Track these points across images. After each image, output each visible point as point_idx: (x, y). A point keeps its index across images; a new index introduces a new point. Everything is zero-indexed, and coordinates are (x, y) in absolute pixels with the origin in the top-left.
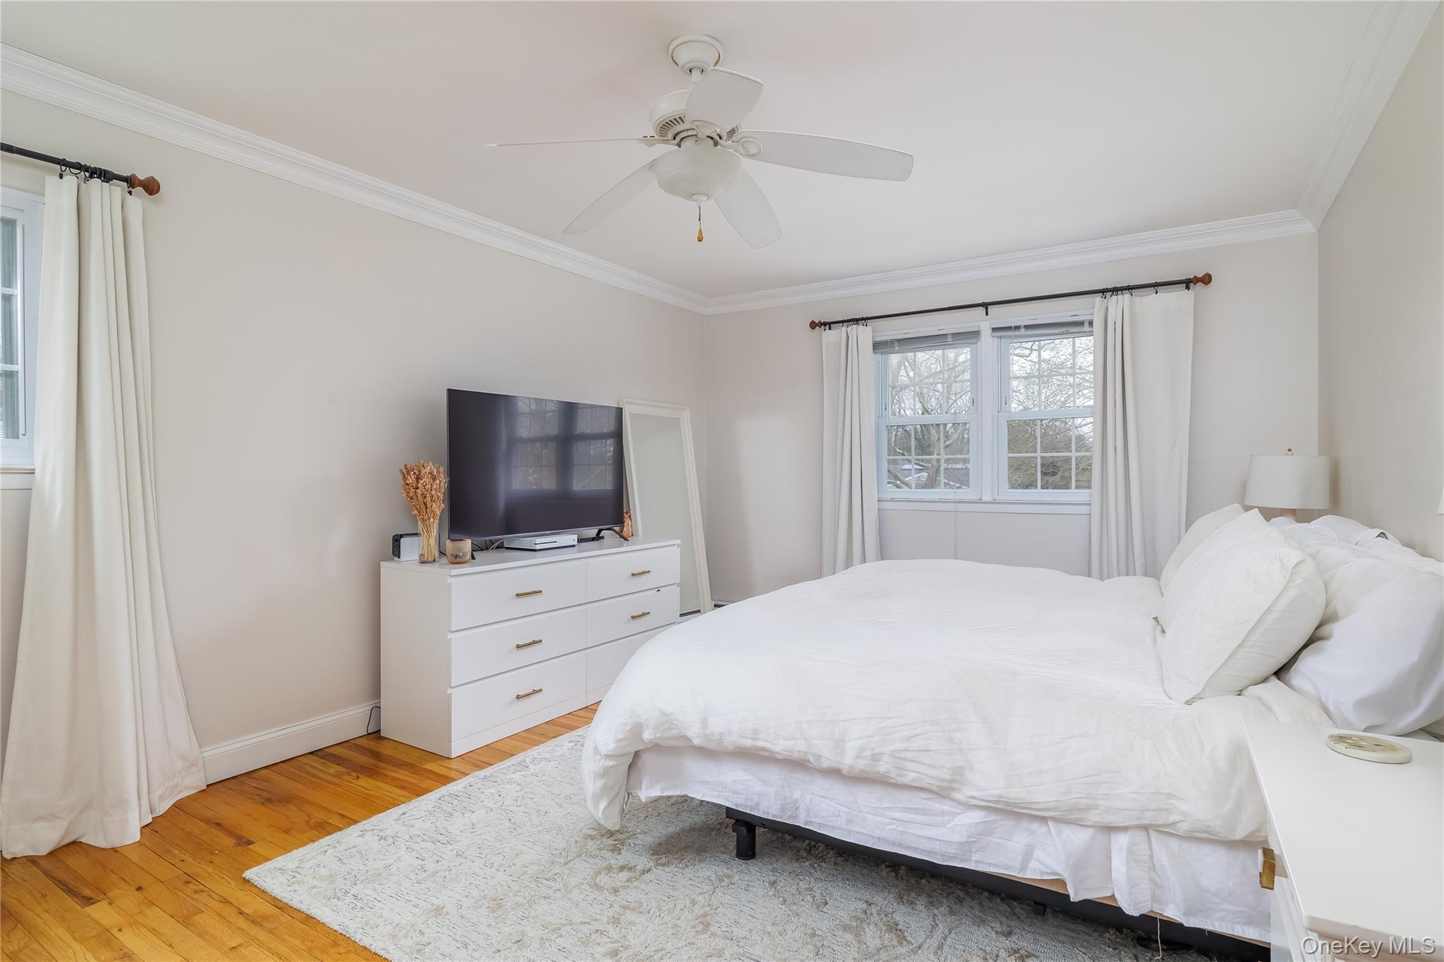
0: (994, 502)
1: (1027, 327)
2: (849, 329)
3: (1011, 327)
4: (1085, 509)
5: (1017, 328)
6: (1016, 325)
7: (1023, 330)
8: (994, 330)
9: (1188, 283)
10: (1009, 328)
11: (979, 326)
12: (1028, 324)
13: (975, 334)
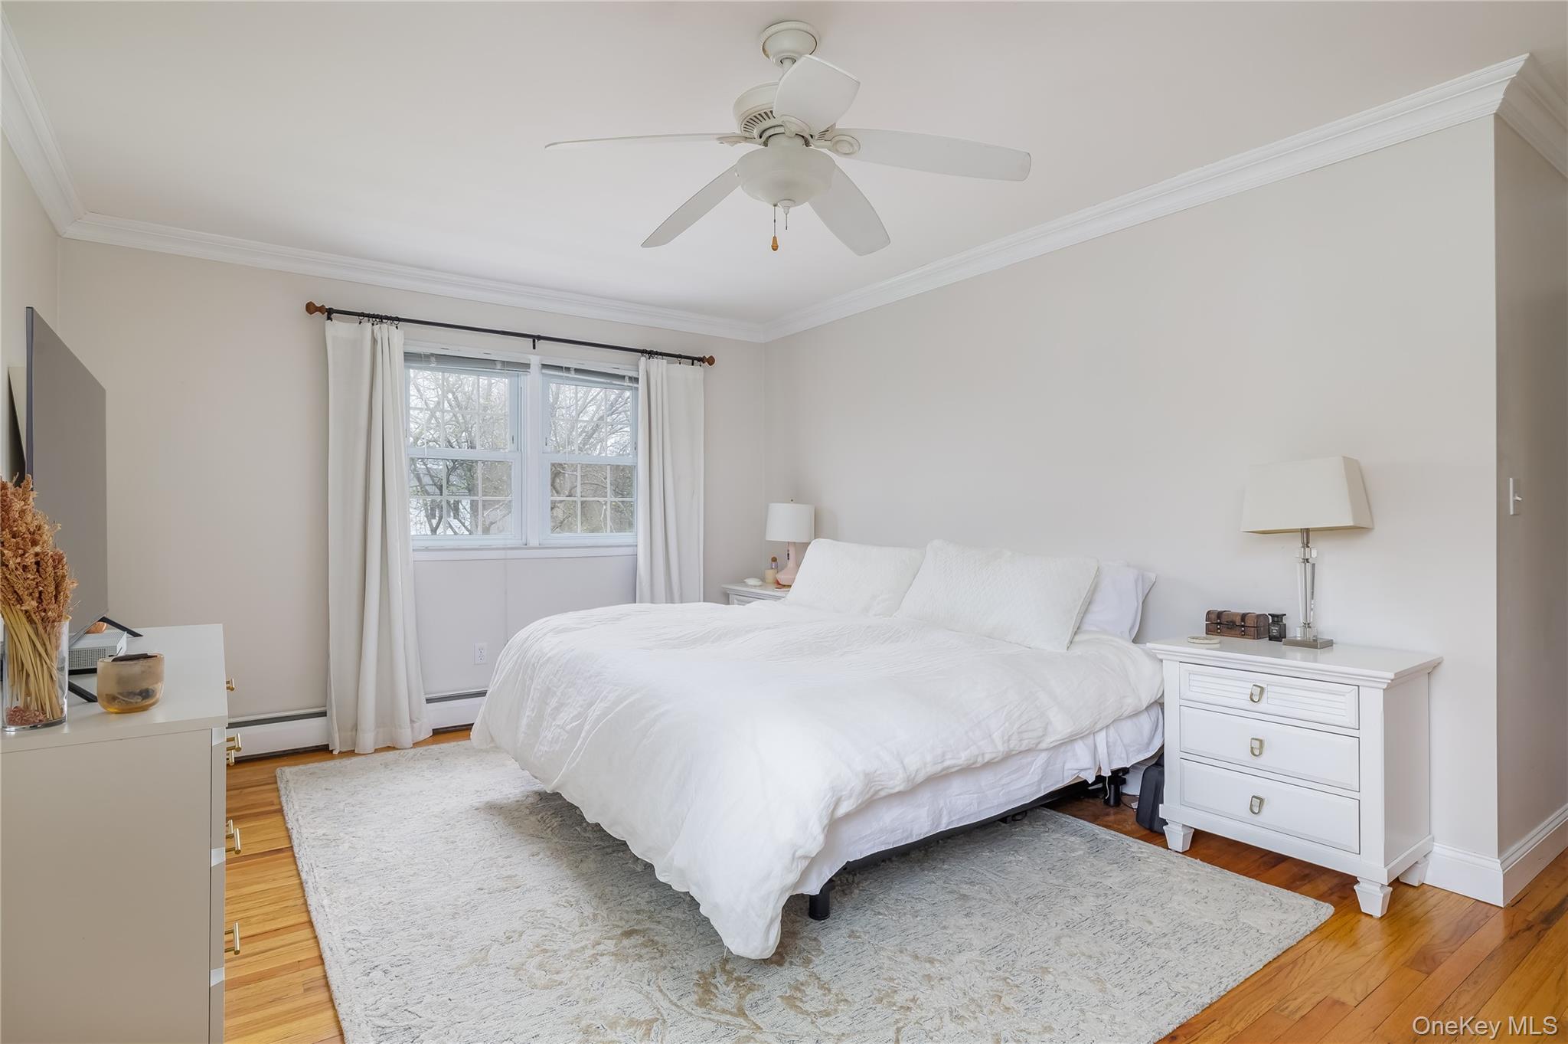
0: (541, 547)
1: (577, 371)
2: (376, 327)
3: (562, 367)
4: (629, 551)
5: (568, 369)
6: (567, 366)
7: (573, 372)
8: (545, 366)
9: (693, 360)
10: (560, 368)
11: (530, 360)
12: (578, 368)
13: (526, 366)
